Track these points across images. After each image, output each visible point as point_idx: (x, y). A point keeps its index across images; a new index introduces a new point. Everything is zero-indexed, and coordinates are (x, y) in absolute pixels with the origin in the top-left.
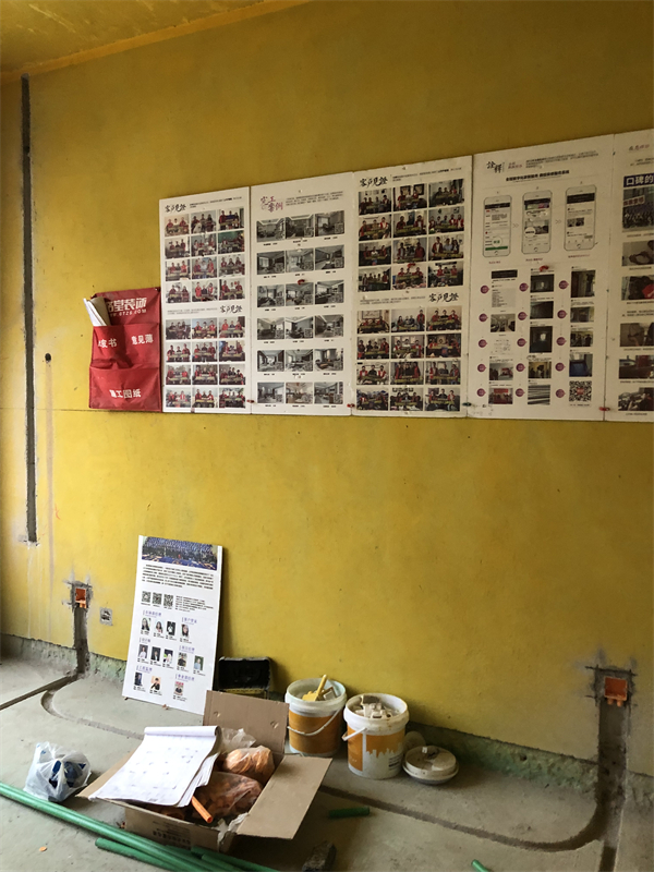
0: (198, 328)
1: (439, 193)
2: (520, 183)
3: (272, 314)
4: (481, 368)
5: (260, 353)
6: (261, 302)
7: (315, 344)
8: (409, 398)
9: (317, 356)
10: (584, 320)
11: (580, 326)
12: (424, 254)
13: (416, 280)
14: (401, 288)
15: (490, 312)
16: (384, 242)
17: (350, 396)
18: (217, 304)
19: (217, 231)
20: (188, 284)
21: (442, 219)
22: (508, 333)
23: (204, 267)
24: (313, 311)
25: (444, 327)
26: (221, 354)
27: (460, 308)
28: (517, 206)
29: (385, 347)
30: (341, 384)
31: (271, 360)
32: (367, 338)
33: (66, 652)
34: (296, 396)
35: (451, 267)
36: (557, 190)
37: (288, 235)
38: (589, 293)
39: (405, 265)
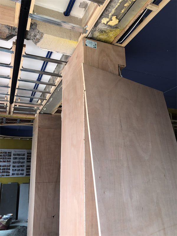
3: (14, 164)
9: (21, 170)
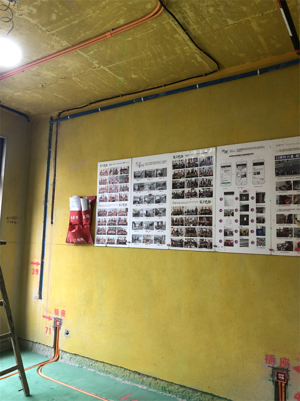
0: (110, 212)
1: (203, 161)
2: (235, 157)
4: (220, 231)
5: (133, 222)
6: (135, 202)
7: (155, 219)
8: (192, 242)
10: (262, 212)
11: (260, 215)
12: (197, 184)
13: (194, 195)
14: (188, 198)
15: (224, 208)
16: (182, 180)
17: (168, 241)
18: (117, 203)
19: (119, 175)
20: (107, 195)
21: (204, 171)
22: (231, 217)
23: (113, 189)
24: (155, 206)
25: (205, 214)
26: (118, 222)
27: (212, 206)
28: (234, 167)
29: (182, 221)
30: (165, 236)
31: (137, 225)
32: (175, 217)
33: (50, 349)
34: (147, 241)
35: (208, 190)
36: (249, 161)
37: (146, 177)
38: (263, 202)
39: (190, 189)
